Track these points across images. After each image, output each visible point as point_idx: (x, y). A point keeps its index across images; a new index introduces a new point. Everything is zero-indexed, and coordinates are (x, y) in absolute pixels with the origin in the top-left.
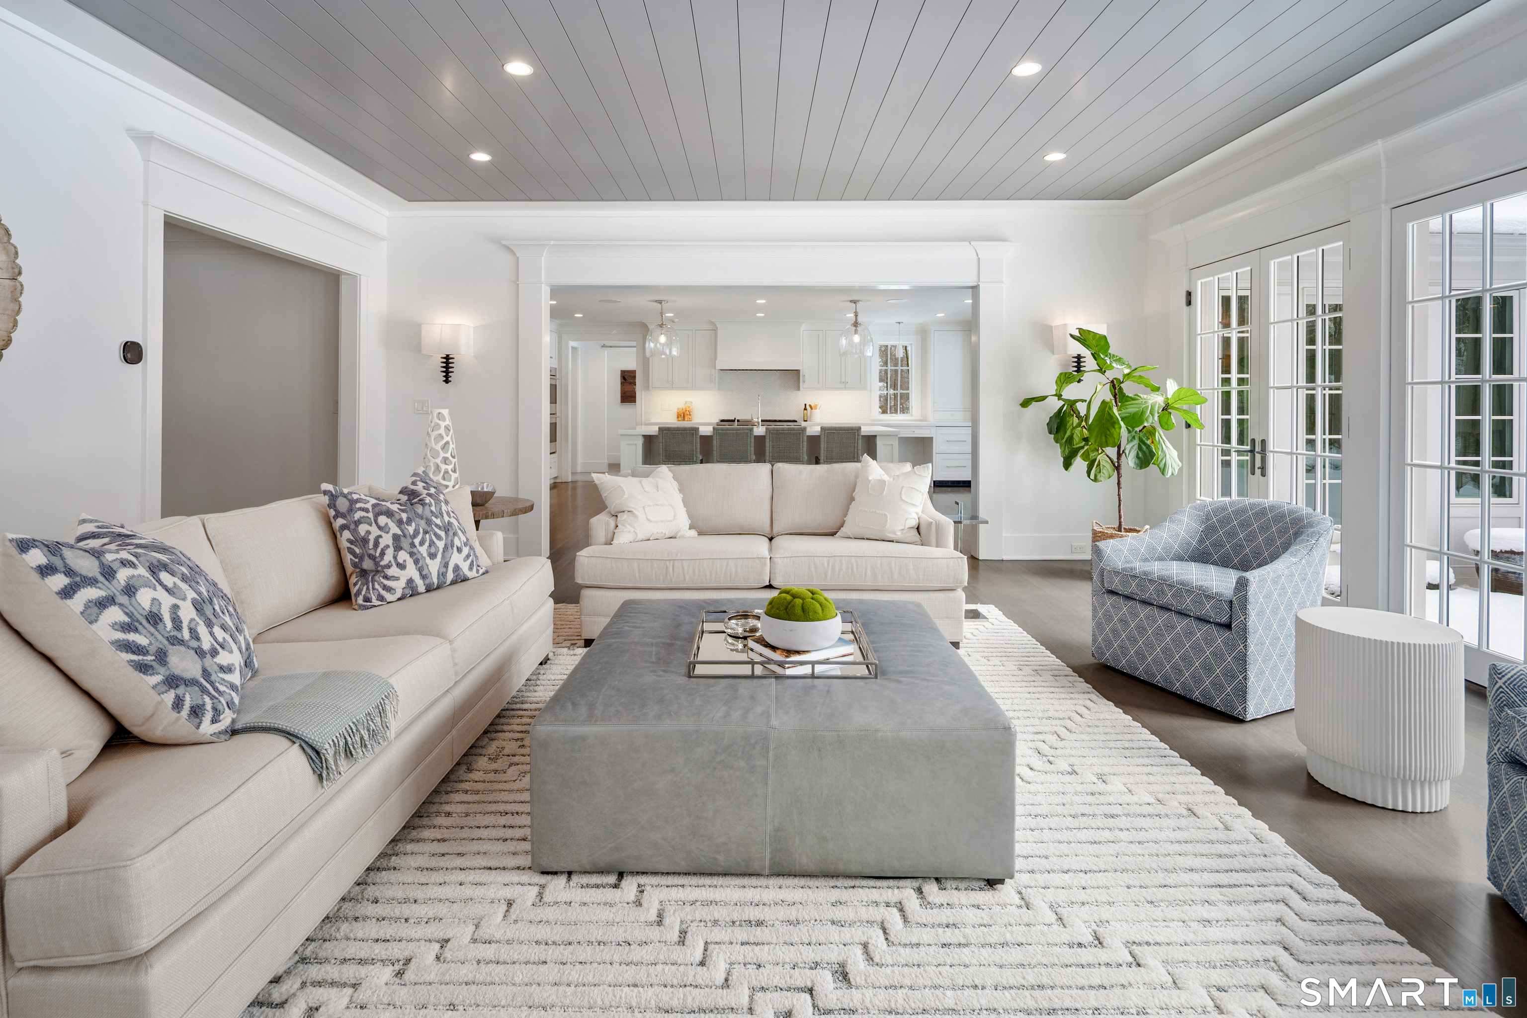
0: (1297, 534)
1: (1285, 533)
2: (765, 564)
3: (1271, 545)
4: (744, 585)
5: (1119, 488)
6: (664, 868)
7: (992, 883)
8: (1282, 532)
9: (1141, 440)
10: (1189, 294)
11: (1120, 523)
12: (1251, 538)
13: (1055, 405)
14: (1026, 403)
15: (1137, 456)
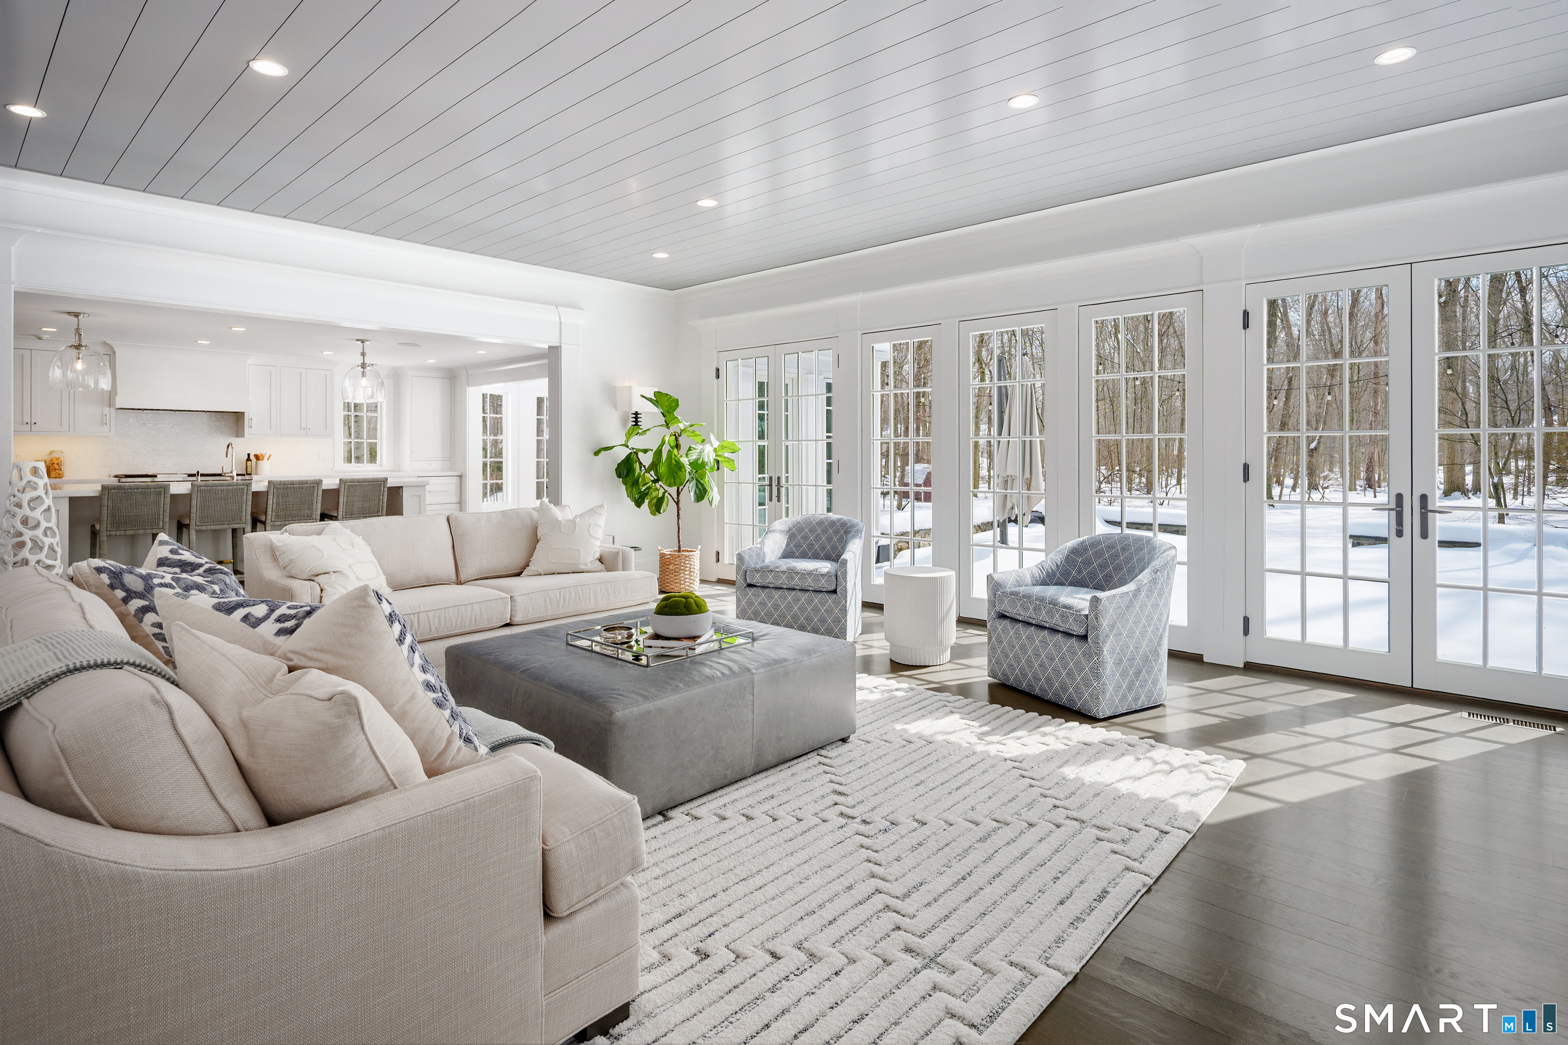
0: (847, 532)
1: (838, 533)
2: (508, 603)
3: (831, 542)
4: (488, 626)
5: (678, 518)
6: (695, 794)
7: (844, 740)
8: (836, 532)
9: (697, 480)
10: (718, 370)
11: (679, 546)
12: (817, 538)
13: (621, 454)
14: (597, 453)
15: (695, 493)
